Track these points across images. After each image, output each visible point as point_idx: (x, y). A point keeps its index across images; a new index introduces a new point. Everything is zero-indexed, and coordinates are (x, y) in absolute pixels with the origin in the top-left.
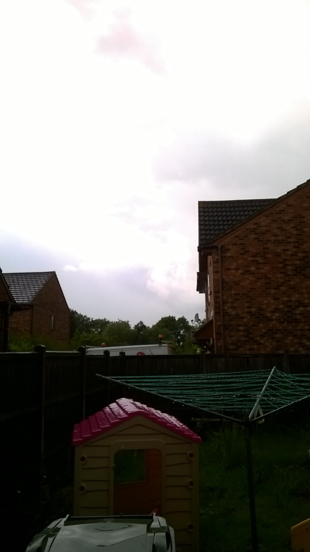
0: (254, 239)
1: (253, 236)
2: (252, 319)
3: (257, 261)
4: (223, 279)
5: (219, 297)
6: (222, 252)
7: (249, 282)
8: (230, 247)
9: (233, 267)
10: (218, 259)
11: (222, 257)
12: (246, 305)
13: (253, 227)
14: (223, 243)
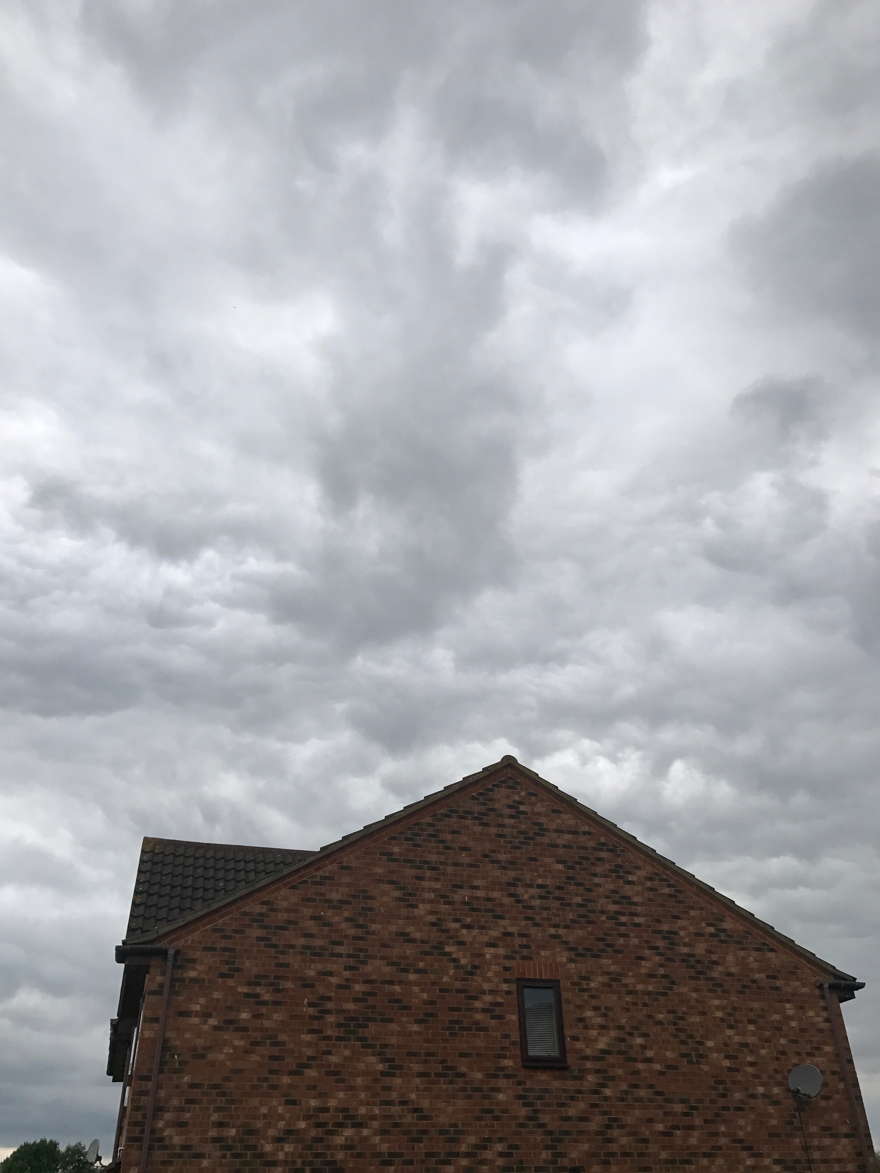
0: (259, 939)
1: (257, 932)
2: (223, 1160)
3: (257, 996)
4: (166, 1041)
5: (145, 1093)
6: (175, 967)
7: (231, 1051)
8: (198, 954)
9: (197, 1008)
10: (161, 985)
11: (173, 980)
12: (215, 1117)
13: (258, 909)
14: (181, 943)
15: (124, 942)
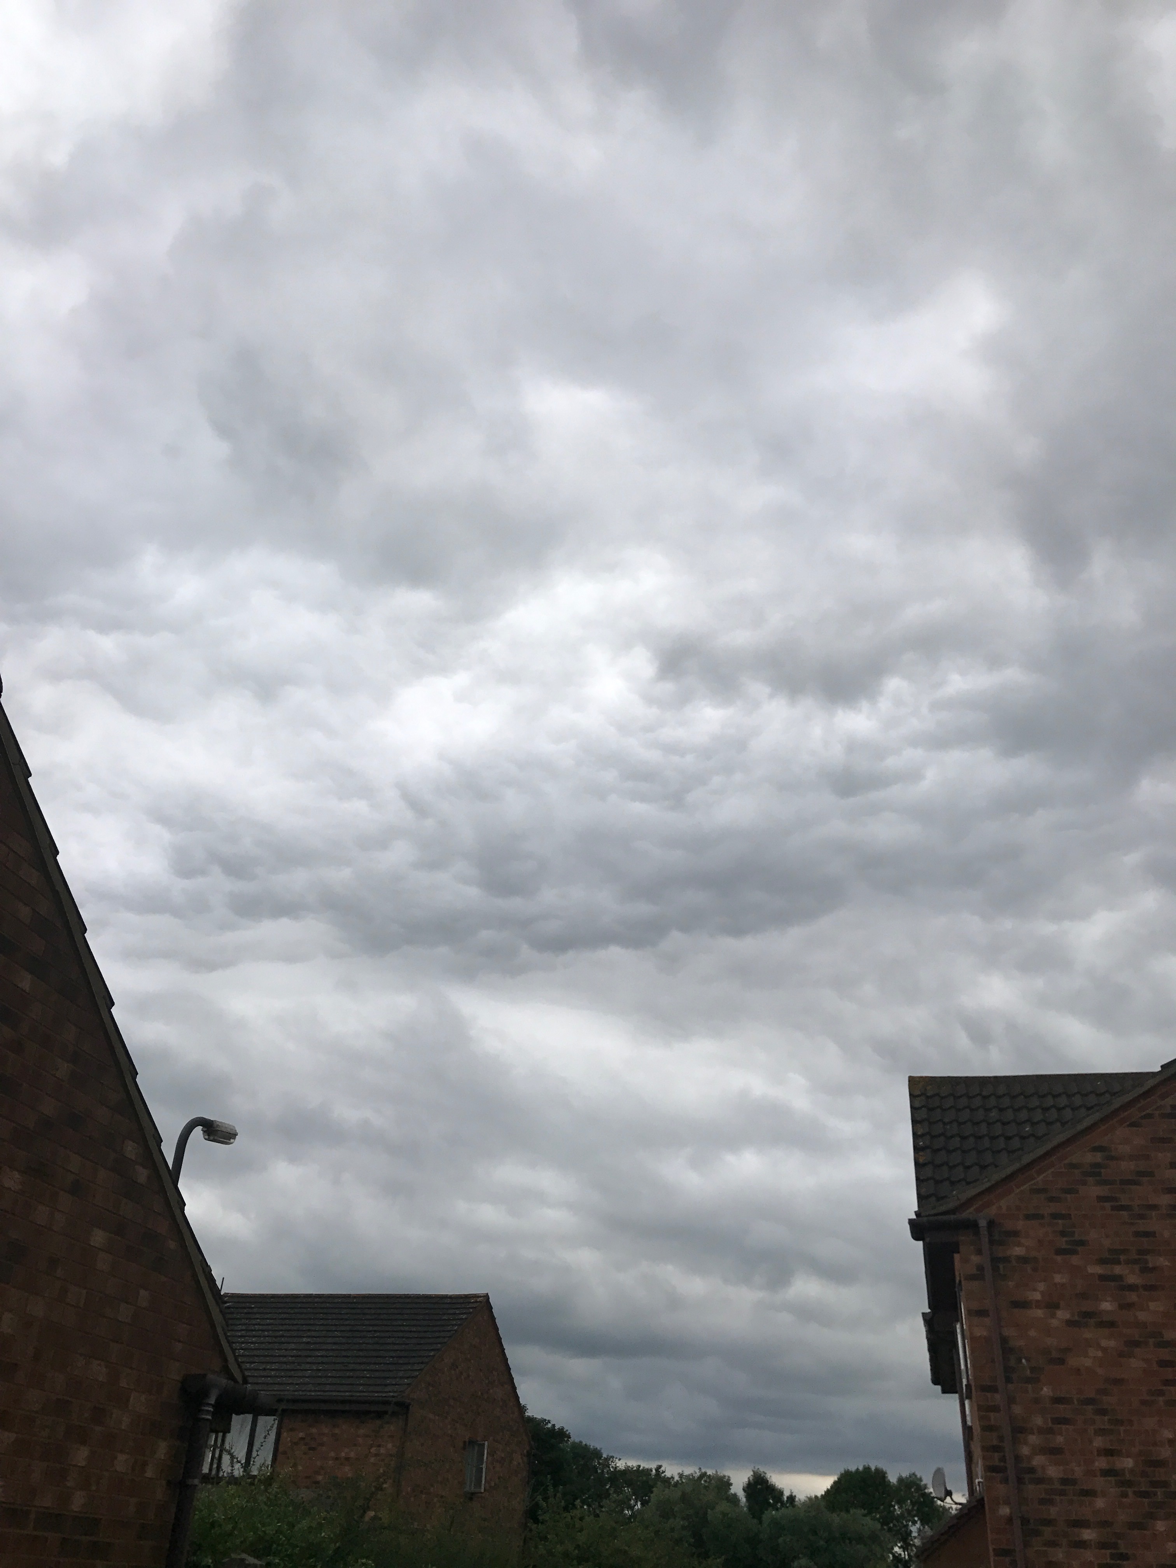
0: (1101, 1199)
1: (1095, 1191)
2: (1124, 1500)
3: (1119, 1278)
4: (1004, 1340)
5: (995, 1409)
6: (991, 1242)
7: (1100, 1354)
8: (1020, 1225)
9: (1037, 1296)
10: (981, 1268)
11: (995, 1261)
12: (1098, 1442)
13: (1090, 1158)
14: (993, 1211)
15: (916, 1213)
